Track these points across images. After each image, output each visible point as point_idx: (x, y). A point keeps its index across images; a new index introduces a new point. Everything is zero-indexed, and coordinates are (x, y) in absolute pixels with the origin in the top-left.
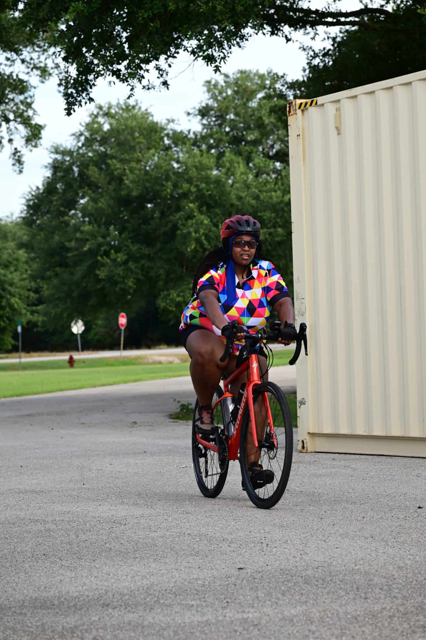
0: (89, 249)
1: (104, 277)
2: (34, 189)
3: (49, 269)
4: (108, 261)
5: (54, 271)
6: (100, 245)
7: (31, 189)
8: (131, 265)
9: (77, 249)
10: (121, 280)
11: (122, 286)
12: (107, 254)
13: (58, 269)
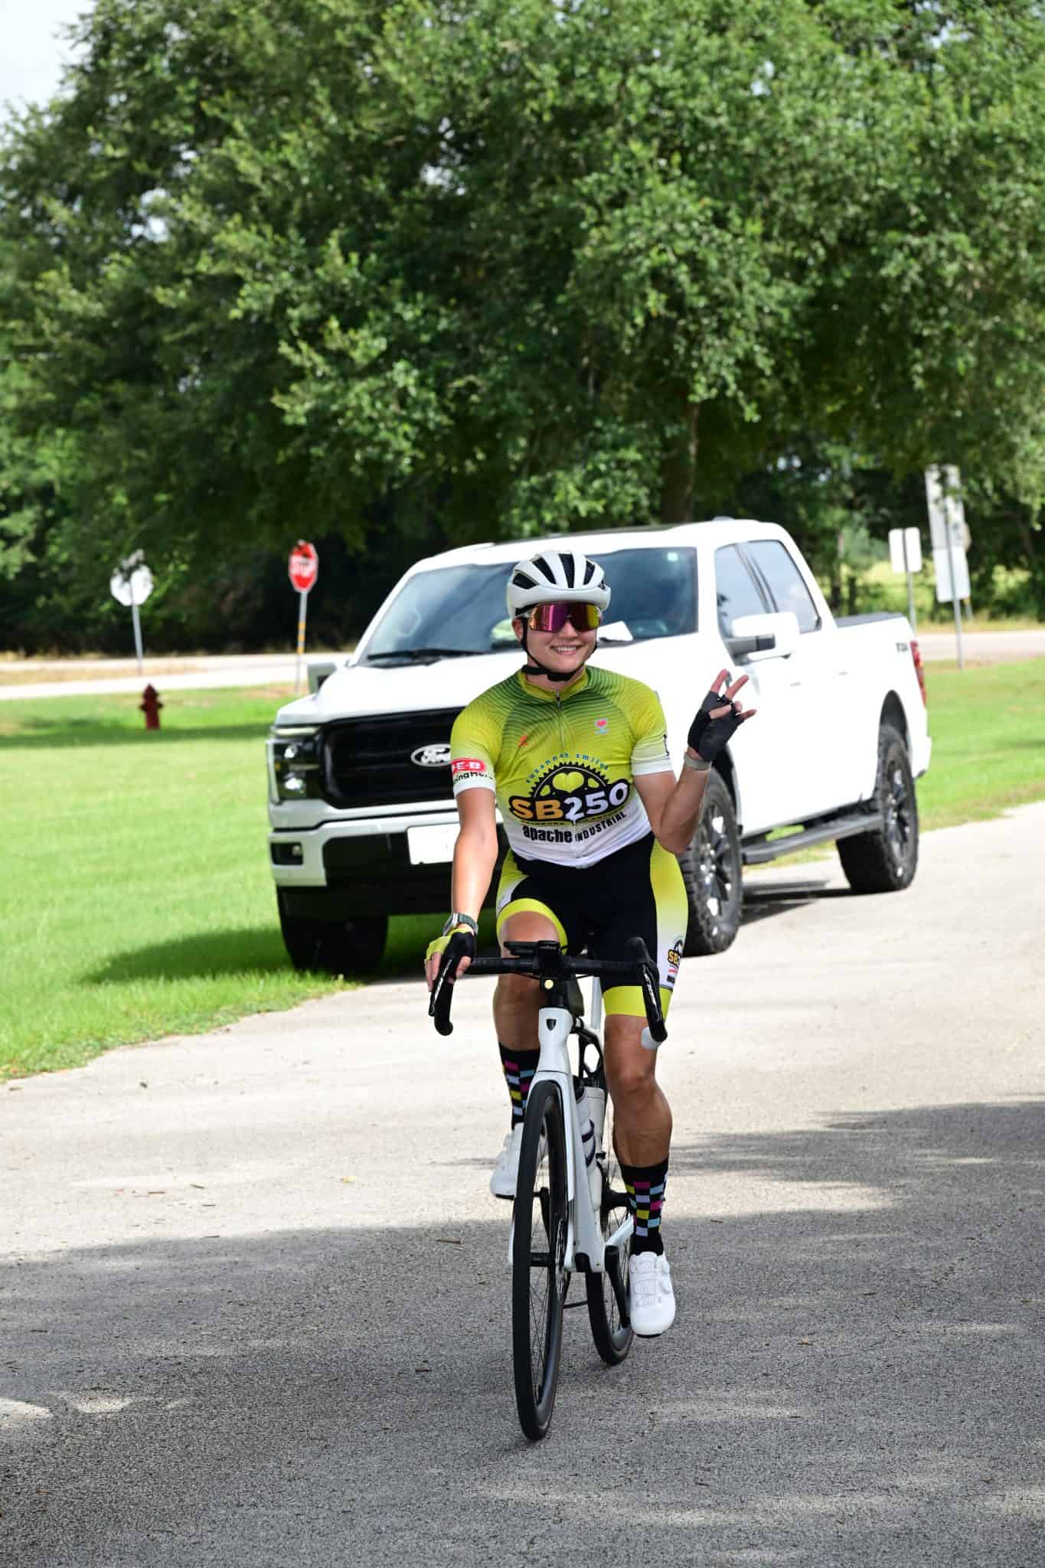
0: (248, 313)
1: (303, 421)
2: (24, 114)
3: (85, 388)
4: (318, 359)
5: (104, 395)
6: (283, 302)
7: (13, 112)
8: (403, 375)
9: (194, 316)
10: (364, 429)
11: (372, 451)
12: (312, 332)
13: (119, 388)
